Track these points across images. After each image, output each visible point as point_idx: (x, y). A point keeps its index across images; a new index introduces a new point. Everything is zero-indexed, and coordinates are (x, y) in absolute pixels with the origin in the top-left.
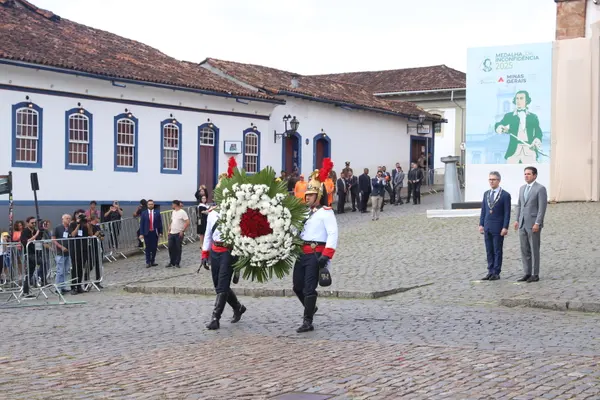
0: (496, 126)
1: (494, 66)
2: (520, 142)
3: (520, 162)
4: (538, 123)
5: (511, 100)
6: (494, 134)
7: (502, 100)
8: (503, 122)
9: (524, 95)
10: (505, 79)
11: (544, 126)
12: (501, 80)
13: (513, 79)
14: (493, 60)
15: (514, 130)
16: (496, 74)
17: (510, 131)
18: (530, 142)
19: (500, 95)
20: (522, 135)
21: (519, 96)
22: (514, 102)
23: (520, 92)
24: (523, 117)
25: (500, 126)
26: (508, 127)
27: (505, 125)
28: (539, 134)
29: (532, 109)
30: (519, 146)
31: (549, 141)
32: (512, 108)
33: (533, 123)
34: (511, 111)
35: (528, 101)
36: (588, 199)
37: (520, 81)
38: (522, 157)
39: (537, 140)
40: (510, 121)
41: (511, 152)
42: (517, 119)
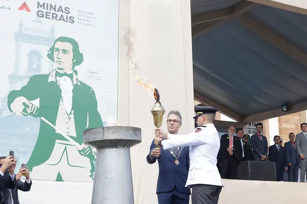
0: (12, 96)
2: (61, 137)
3: (59, 178)
4: (94, 104)
5: (44, 50)
6: (6, 113)
7: (27, 47)
8: (28, 92)
9: (68, 46)
10: (34, 8)
12: (24, 6)
15: (49, 110)
17: (39, 113)
18: (79, 139)
19: (20, 37)
20: (65, 123)
21: (59, 45)
22: (51, 56)
23: (62, 39)
24: (66, 87)
25: (20, 101)
26: (36, 103)
27: (30, 98)
32: (46, 67)
34: (45, 71)
35: (78, 59)
37: (62, 18)
38: (63, 168)
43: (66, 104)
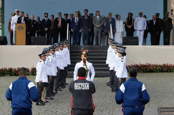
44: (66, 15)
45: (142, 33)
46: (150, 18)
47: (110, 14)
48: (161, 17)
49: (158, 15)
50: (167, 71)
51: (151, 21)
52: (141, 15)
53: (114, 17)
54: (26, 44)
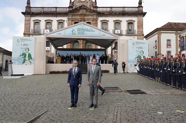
0: (20, 56)
1: (20, 41)
7: (22, 50)
8: (22, 55)
9: (27, 49)
10: (23, 45)
11: (33, 56)
13: (25, 45)
14: (20, 40)
15: (25, 57)
16: (21, 43)
17: (24, 57)
18: (29, 60)
19: (21, 48)
20: (27, 58)
21: (26, 49)
24: (27, 54)
28: (31, 58)
29: (29, 52)
30: (26, 61)
31: (34, 60)
33: (30, 56)
34: (24, 52)
35: (29, 50)
36: (43, 74)
37: (27, 45)
38: (27, 64)
39: (31, 60)
40: (24, 55)
41: (24, 62)
42: (26, 54)
43: (27, 56)
44: (74, 55)
45: (98, 60)
46: (101, 56)
47: (88, 54)
48: (104, 55)
49: (103, 55)
50: (106, 72)
51: (101, 57)
52: (98, 55)
53: (89, 55)
54: (61, 63)
